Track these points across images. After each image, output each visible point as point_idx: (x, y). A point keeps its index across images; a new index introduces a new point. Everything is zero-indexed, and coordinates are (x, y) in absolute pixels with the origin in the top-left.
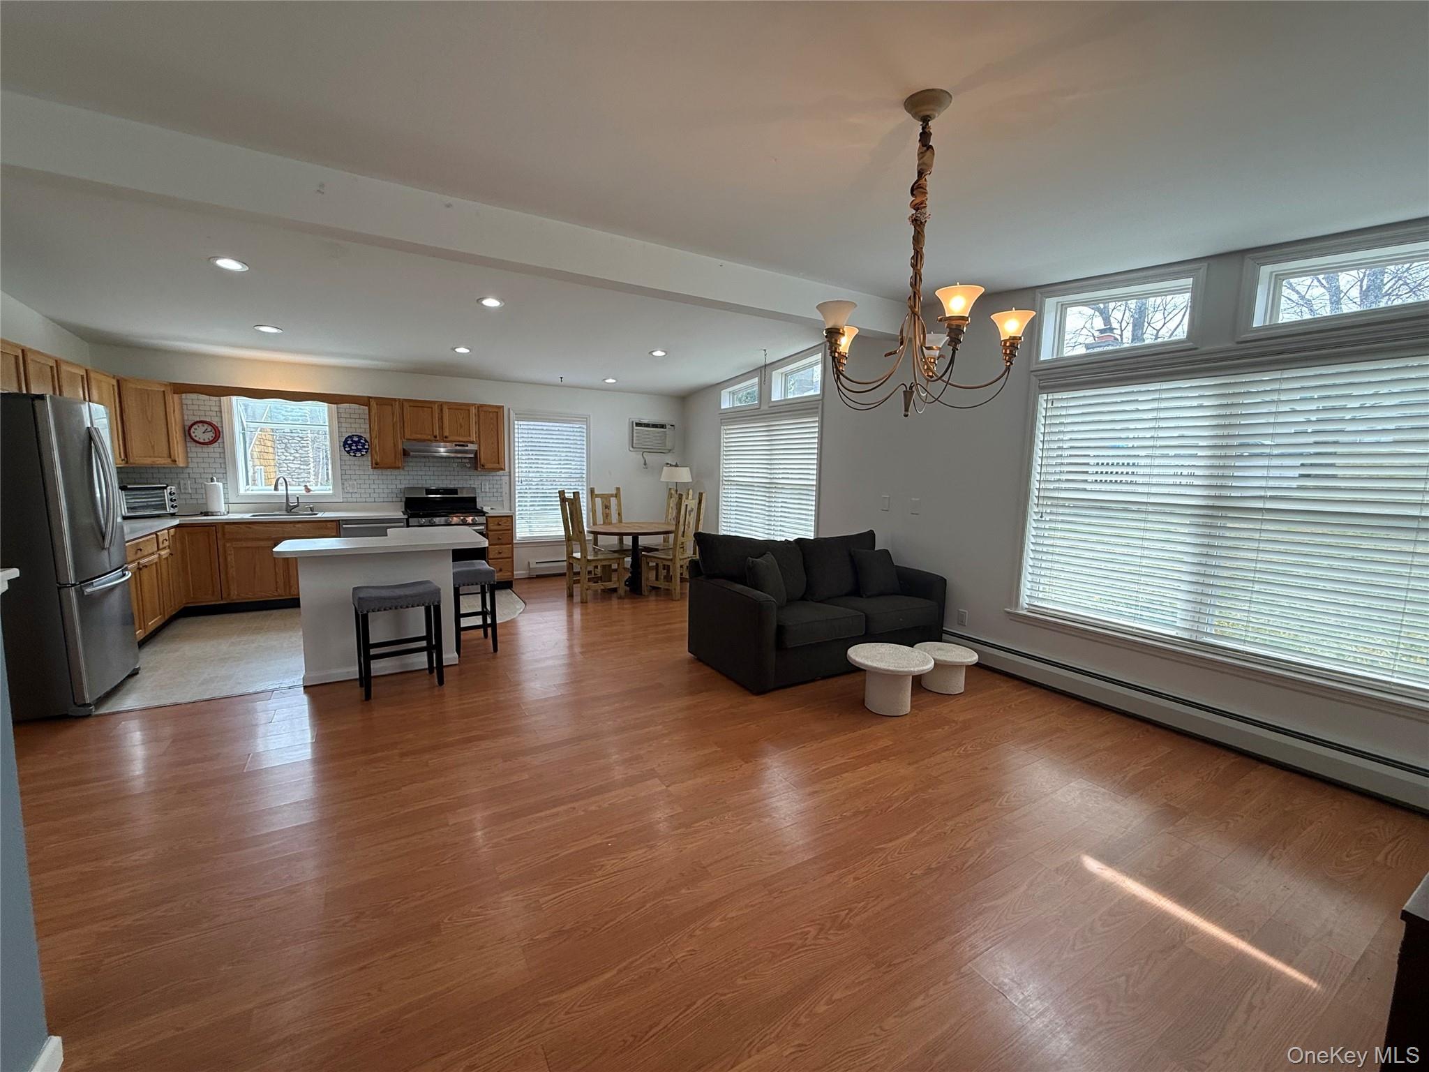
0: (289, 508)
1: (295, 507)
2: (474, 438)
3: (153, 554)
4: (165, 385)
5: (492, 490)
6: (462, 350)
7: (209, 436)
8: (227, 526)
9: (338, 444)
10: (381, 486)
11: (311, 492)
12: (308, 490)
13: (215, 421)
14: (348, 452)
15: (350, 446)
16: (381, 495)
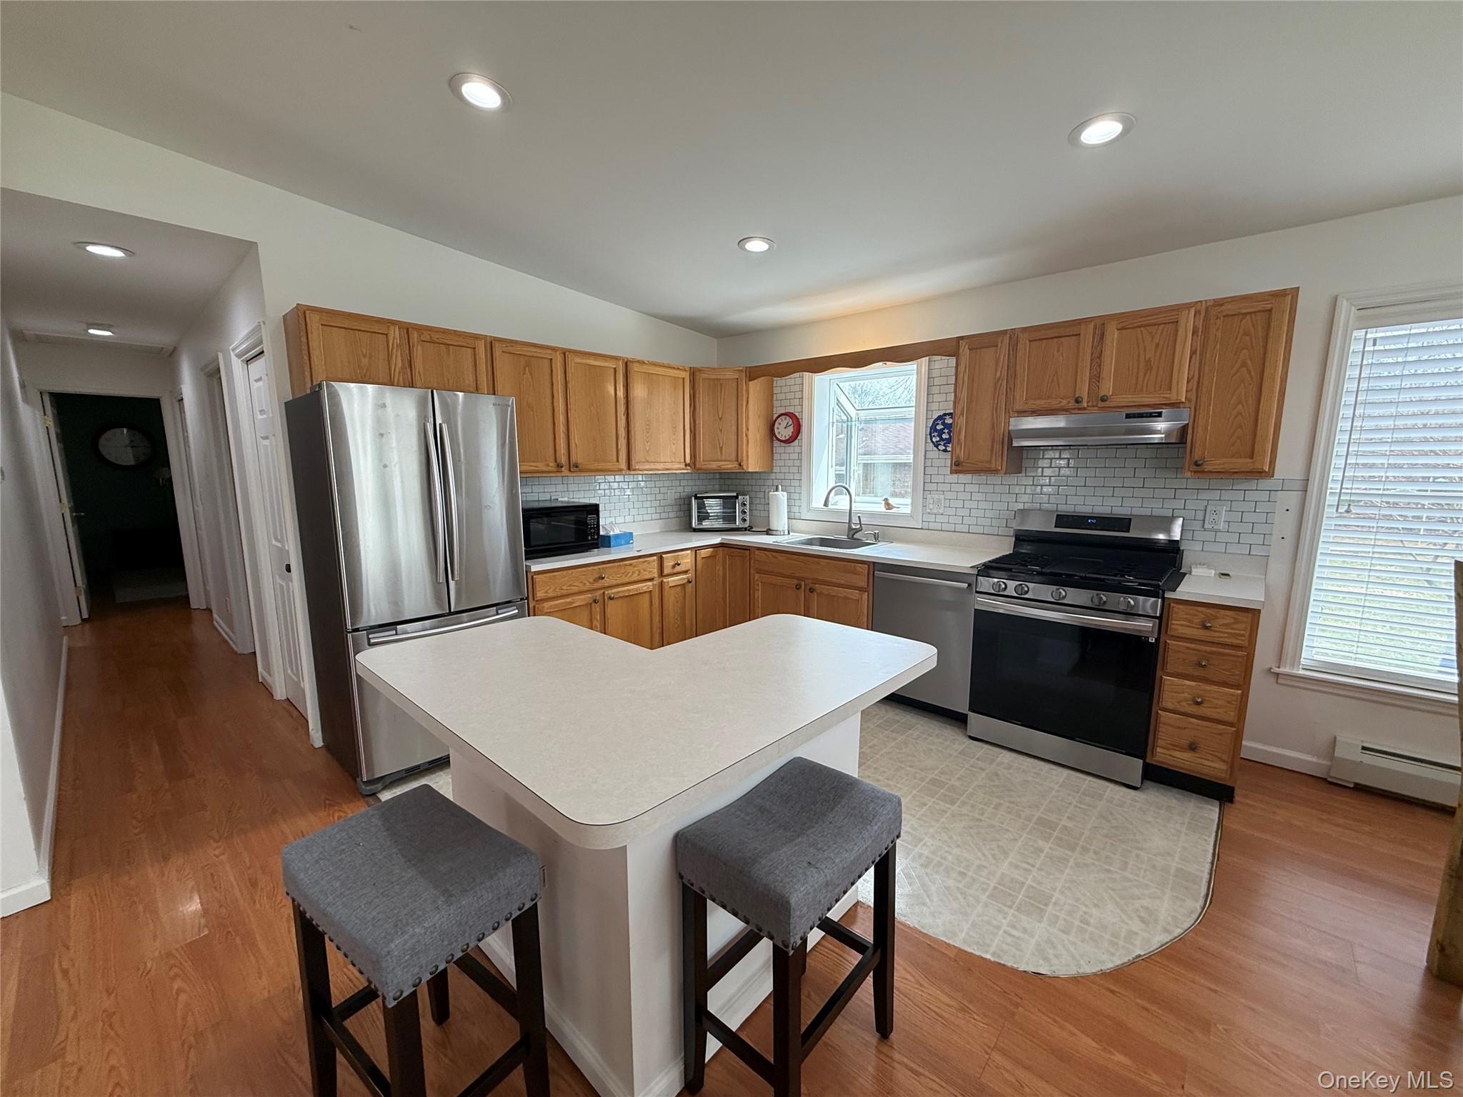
0: (852, 532)
1: (857, 531)
2: (1181, 392)
3: (651, 580)
4: (741, 371)
5: (1234, 527)
6: (1102, 131)
7: (790, 431)
8: (757, 552)
9: (924, 431)
10: (983, 505)
11: (893, 510)
12: (888, 506)
13: (795, 411)
14: (936, 445)
15: (941, 432)
16: (981, 521)
